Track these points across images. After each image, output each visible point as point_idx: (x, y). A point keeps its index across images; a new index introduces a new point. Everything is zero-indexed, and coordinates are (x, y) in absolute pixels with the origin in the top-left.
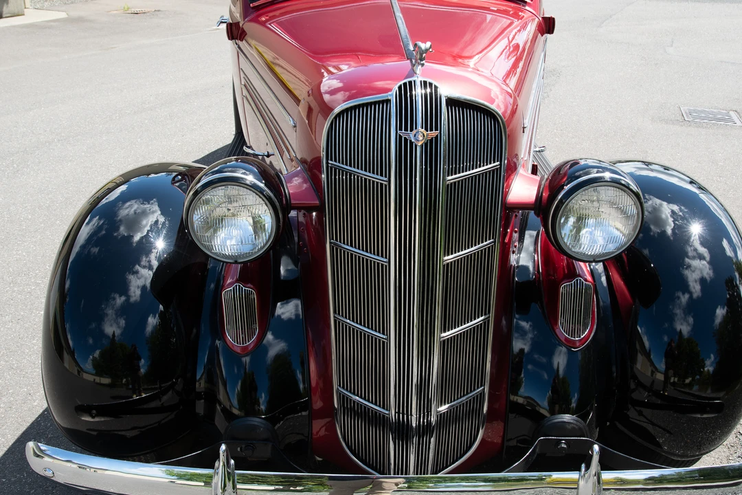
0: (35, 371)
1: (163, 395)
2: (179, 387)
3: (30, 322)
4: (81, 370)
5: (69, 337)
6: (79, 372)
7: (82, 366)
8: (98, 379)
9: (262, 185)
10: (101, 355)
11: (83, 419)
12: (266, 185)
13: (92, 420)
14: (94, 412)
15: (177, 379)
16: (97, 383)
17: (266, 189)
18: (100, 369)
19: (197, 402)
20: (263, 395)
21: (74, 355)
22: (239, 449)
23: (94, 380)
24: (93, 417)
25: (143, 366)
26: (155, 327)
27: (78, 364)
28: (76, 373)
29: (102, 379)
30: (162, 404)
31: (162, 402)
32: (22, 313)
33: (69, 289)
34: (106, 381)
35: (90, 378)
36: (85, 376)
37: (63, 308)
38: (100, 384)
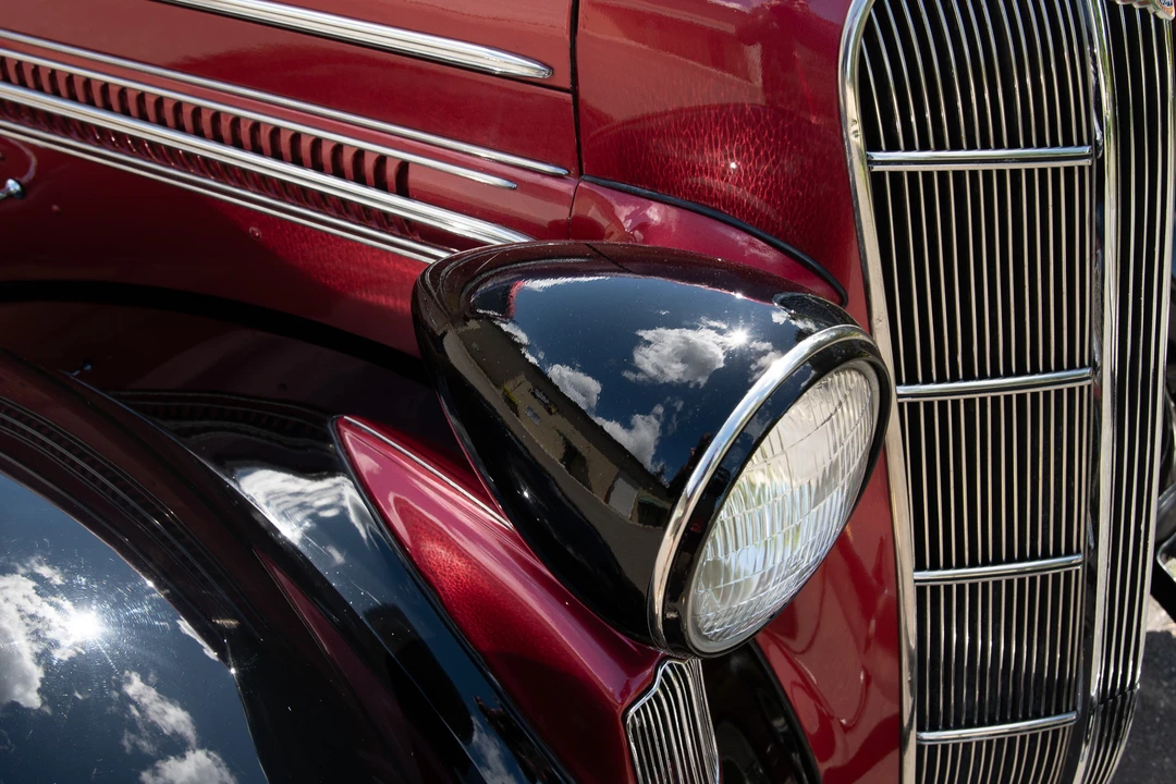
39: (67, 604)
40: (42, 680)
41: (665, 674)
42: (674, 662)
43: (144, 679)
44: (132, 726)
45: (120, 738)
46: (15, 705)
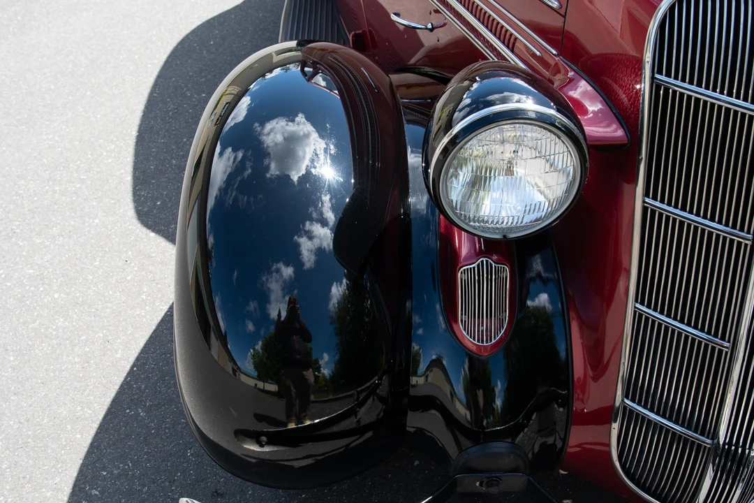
0: (107, 307)
1: (360, 408)
2: (383, 390)
3: (85, 235)
4: (236, 370)
6: (234, 371)
7: (238, 363)
8: (260, 385)
9: (552, 112)
10: (266, 347)
12: (558, 111)
14: (264, 439)
15: (380, 379)
16: (259, 389)
17: (559, 115)
18: (264, 371)
19: (410, 413)
20: (499, 383)
22: (478, 484)
23: (256, 385)
24: (262, 446)
25: (327, 363)
27: (232, 360)
29: (266, 384)
30: (359, 421)
31: (358, 418)
32: (72, 223)
34: (272, 387)
35: (251, 382)
36: (243, 378)
38: (264, 391)
39: (329, 161)
40: (303, 175)
41: (482, 262)
42: (490, 260)
43: (331, 200)
44: (316, 206)
45: (310, 207)
46: (288, 177)
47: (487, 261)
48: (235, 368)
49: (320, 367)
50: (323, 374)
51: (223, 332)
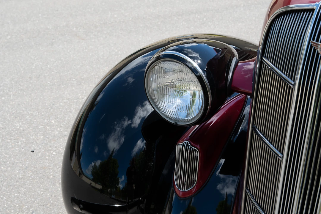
4: (82, 173)
5: (82, 140)
6: (80, 174)
7: (83, 170)
8: (93, 184)
10: (101, 165)
11: (75, 208)
13: (80, 211)
16: (92, 186)
18: (97, 177)
21: (80, 158)
23: (91, 183)
26: (140, 150)
27: (80, 168)
28: (78, 174)
29: (96, 184)
33: (99, 102)
34: (99, 187)
35: (89, 181)
36: (84, 178)
37: (88, 114)
38: (94, 188)
41: (186, 142)
47: (188, 143)
48: (81, 172)
49: (119, 182)
50: (119, 187)
51: (81, 152)
